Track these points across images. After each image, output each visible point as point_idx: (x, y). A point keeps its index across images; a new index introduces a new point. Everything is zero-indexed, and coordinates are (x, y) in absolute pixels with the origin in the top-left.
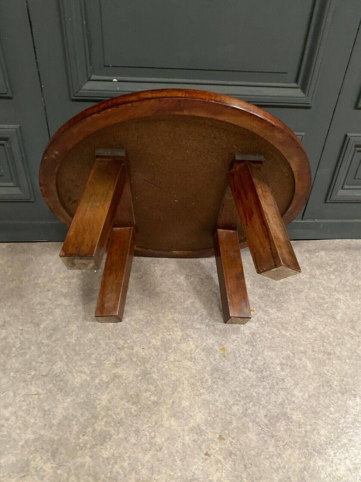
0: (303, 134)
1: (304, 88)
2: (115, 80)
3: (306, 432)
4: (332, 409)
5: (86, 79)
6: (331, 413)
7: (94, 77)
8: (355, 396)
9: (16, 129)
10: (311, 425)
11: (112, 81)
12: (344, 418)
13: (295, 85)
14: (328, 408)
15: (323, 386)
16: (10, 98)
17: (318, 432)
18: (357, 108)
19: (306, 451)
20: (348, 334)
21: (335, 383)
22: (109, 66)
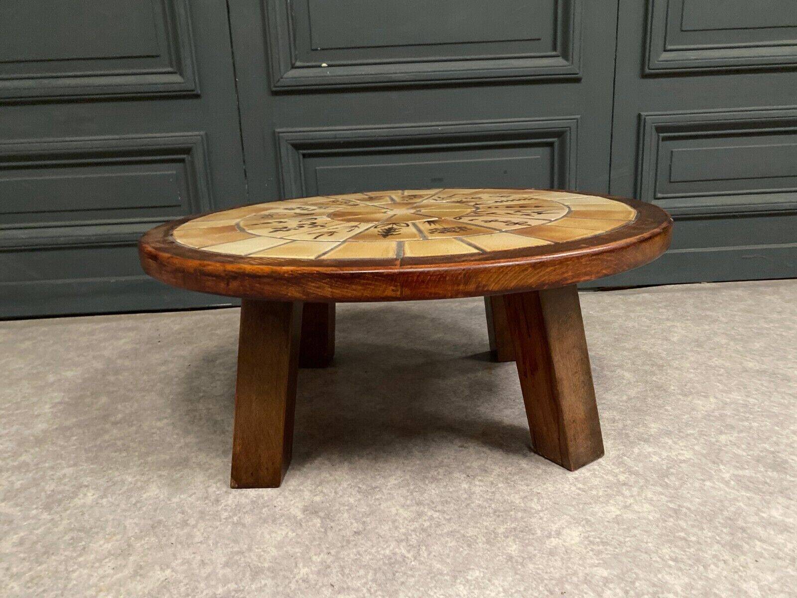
0: (578, 117)
1: (565, 55)
2: (324, 65)
3: (625, 426)
4: (669, 408)
5: (290, 67)
6: (666, 410)
7: (298, 64)
8: (706, 397)
9: (201, 136)
10: (633, 420)
11: (320, 66)
12: (689, 414)
13: (554, 53)
14: (660, 407)
15: (651, 390)
16: (197, 96)
17: (645, 425)
18: (645, 76)
19: (625, 440)
20: (692, 351)
21: (673, 388)
22: (317, 50)
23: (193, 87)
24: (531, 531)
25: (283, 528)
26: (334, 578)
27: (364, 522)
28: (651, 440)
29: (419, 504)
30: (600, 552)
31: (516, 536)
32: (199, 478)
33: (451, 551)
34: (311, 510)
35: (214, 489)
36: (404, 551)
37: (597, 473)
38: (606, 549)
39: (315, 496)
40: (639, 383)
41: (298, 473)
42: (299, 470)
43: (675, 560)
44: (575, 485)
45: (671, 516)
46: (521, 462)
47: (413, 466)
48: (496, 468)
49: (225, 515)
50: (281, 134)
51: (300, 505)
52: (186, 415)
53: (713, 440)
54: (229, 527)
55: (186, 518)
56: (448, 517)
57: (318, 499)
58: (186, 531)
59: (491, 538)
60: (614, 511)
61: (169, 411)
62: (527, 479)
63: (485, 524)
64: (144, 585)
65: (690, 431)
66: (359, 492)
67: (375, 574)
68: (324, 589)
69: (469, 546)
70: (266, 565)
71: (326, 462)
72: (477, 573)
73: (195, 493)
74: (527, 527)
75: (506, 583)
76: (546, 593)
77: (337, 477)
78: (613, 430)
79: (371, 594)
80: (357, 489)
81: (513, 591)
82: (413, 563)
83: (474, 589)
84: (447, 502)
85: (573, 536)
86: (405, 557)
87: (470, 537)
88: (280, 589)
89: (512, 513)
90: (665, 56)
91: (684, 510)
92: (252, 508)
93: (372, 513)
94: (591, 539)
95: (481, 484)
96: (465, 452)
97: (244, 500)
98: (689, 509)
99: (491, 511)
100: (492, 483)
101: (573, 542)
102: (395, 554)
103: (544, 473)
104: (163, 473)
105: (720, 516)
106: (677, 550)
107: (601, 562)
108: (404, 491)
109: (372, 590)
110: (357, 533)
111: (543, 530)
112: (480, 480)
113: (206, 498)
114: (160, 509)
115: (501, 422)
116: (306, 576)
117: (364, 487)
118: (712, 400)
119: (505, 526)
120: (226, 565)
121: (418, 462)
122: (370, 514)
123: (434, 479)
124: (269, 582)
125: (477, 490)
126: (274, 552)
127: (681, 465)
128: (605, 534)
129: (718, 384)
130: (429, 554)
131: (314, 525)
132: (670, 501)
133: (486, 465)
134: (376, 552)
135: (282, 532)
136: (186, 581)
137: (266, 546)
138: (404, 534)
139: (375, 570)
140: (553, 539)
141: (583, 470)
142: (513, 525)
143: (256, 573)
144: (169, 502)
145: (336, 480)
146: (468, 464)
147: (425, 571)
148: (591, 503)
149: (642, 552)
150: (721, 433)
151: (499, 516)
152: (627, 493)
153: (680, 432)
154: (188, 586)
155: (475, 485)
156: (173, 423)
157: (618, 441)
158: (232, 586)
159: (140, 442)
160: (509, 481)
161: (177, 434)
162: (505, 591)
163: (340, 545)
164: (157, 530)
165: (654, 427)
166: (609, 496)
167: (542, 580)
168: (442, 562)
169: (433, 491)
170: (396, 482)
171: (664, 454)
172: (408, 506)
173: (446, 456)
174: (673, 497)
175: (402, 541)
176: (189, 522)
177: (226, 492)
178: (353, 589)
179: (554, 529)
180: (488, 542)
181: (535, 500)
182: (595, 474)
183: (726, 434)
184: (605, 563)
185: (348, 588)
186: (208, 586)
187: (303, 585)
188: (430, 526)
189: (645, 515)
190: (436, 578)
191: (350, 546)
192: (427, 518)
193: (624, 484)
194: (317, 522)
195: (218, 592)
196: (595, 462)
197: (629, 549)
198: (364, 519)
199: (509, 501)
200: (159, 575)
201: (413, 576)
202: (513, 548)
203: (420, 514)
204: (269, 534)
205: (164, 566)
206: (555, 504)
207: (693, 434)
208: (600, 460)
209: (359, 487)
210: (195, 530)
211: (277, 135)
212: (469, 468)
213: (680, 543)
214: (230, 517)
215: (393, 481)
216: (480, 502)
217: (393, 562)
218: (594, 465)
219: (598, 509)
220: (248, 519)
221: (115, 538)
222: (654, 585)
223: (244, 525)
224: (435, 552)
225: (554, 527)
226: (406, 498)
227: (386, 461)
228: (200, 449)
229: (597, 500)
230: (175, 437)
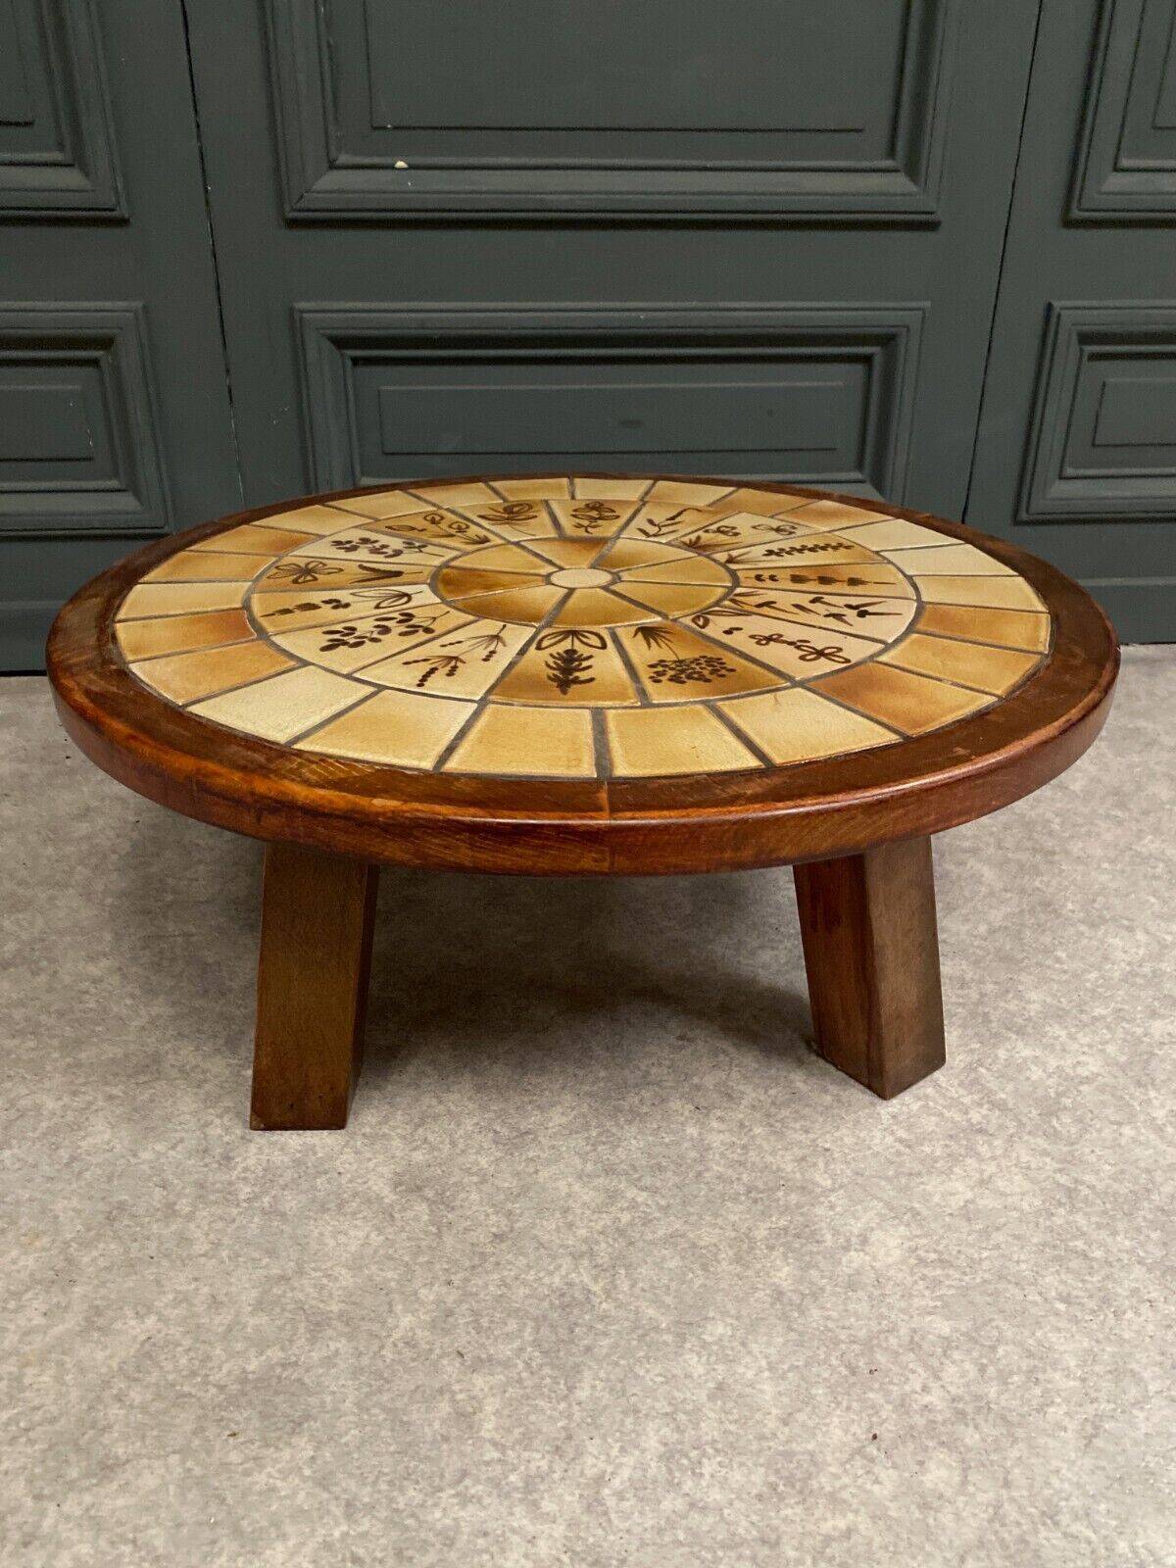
0: (927, 304)
1: (912, 170)
2: (400, 164)
3: (982, 995)
4: (1063, 955)
5: (326, 165)
6: (1058, 960)
7: (344, 159)
8: (1130, 929)
9: (136, 312)
10: (996, 983)
11: (392, 167)
12: (1099, 969)
13: (888, 163)
14: (1047, 951)
15: (1032, 911)
16: (122, 222)
17: (1019, 996)
18: (1069, 223)
19: (983, 1030)
20: (1108, 816)
21: (1070, 906)
22: (385, 128)
23: (112, 201)
24: (814, 1237)
25: (358, 1222)
26: (463, 1338)
27: (510, 1213)
28: (1030, 1030)
29: (609, 1170)
30: (936, 1283)
31: (788, 1247)
32: (187, 1103)
33: (671, 1280)
34: (410, 1184)
35: (219, 1131)
36: (586, 1279)
37: (931, 1104)
38: (948, 1276)
39: (415, 1149)
40: (1009, 895)
41: (376, 1094)
42: (378, 1088)
43: (1066, 1299)
44: (893, 1133)
45: (1060, 1204)
46: (792, 1076)
47: (594, 1083)
48: (748, 1089)
49: (245, 1191)
50: (305, 315)
51: (385, 1170)
52: (143, 948)
53: (1139, 1031)
54: (256, 1220)
55: (171, 1198)
56: (663, 1203)
57: (419, 1157)
58: (173, 1227)
59: (744, 1250)
60: (961, 1190)
61: (108, 937)
62: (803, 1117)
63: (733, 1218)
64: (108, 1352)
65: (1099, 1011)
66: (496, 1143)
67: (537, 1329)
68: (445, 1362)
69: (705, 1267)
70: (335, 1308)
71: (429, 1070)
72: (720, 1329)
73: (182, 1140)
74: (807, 1226)
75: (772, 1351)
76: (844, 1371)
77: (453, 1108)
78: (960, 1004)
79: (532, 1373)
80: (491, 1135)
81: (786, 1367)
82: (604, 1306)
83: (715, 1363)
84: (660, 1168)
85: (890, 1246)
86: (589, 1291)
87: (705, 1247)
88: (365, 1361)
89: (780, 1194)
90: (1116, 182)
91: (1085, 1191)
92: (296, 1176)
93: (524, 1191)
94: (921, 1253)
95: (723, 1127)
96: (689, 1051)
97: (278, 1158)
98: (1092, 1187)
99: (742, 1190)
100: (742, 1125)
101: (890, 1260)
102: (570, 1285)
103: (835, 1104)
104: (115, 1091)
105: (1146, 1204)
106: (1069, 1279)
107: (939, 1303)
108: (578, 1141)
109: (534, 1364)
110: (498, 1237)
111: (836, 1233)
112: (721, 1119)
113: (205, 1151)
114: (120, 1176)
115: (753, 982)
116: (410, 1334)
117: (505, 1132)
118: (1140, 936)
119: (769, 1225)
120: (259, 1306)
121: (602, 1074)
122: (519, 1195)
123: (635, 1115)
124: (342, 1345)
125: (716, 1140)
126: (347, 1279)
127: (1081, 1088)
128: (944, 1242)
129: (1153, 900)
130: (633, 1286)
131: (417, 1219)
132: (1060, 1171)
133: (731, 1083)
134: (535, 1280)
135: (357, 1234)
136: (187, 1342)
137: (329, 1264)
138: (585, 1241)
139: (536, 1319)
140: (852, 1253)
141: (906, 1097)
142: (783, 1223)
143: (318, 1325)
144: (133, 1161)
145: (449, 1112)
146: (696, 1080)
147: (626, 1324)
148: (919, 1174)
149: (1010, 1282)
150: (1154, 1014)
151: (755, 1201)
152: (984, 1149)
153: (1082, 1012)
154: (192, 1354)
155: (712, 1130)
156: (120, 969)
157: (970, 1032)
158: (275, 1354)
159: (61, 1014)
160: (772, 1121)
161: (133, 996)
162: (771, 1368)
163: (467, 1264)
164: (117, 1225)
165: (1036, 999)
166: (953, 1158)
167: (837, 1342)
168: (657, 1302)
169: (633, 1142)
170: (564, 1120)
171: (1053, 1063)
172: (589, 1176)
173: (654, 1060)
174: (1065, 1161)
175: (582, 1255)
176: (177, 1207)
177: (242, 1138)
178: (499, 1363)
179: (856, 1231)
180: (738, 1259)
181: (821, 1165)
182: (926, 1106)
183: (1163, 1017)
184: (946, 1305)
185: (490, 1359)
186: (232, 1355)
187: (408, 1353)
188: (631, 1224)
189: (1016, 1198)
190: (648, 1338)
191: (488, 1266)
192: (626, 1205)
193: (980, 1131)
194: (422, 1208)
195: (251, 1368)
196: (928, 1078)
197: (987, 1276)
198: (509, 1206)
199: (774, 1167)
200: (135, 1328)
201: (605, 1334)
202: (784, 1274)
203: (613, 1196)
204: (334, 1237)
205: (143, 1310)
206: (857, 1174)
207: (1104, 1017)
208: (937, 1074)
209: (495, 1132)
210: (192, 1226)
211: (297, 316)
212: (698, 1088)
213: (1075, 1264)
214: (257, 1197)
215: (557, 1118)
216: (720, 1169)
217: (569, 1302)
218: (925, 1087)
219: (933, 1185)
220: (291, 1203)
221: (37, 1244)
222: (1030, 1355)
223: (283, 1215)
224: (643, 1281)
225: (856, 1227)
226: (583, 1156)
227: (543, 1070)
228: (181, 1035)
229: (933, 1167)
230: (129, 1002)
